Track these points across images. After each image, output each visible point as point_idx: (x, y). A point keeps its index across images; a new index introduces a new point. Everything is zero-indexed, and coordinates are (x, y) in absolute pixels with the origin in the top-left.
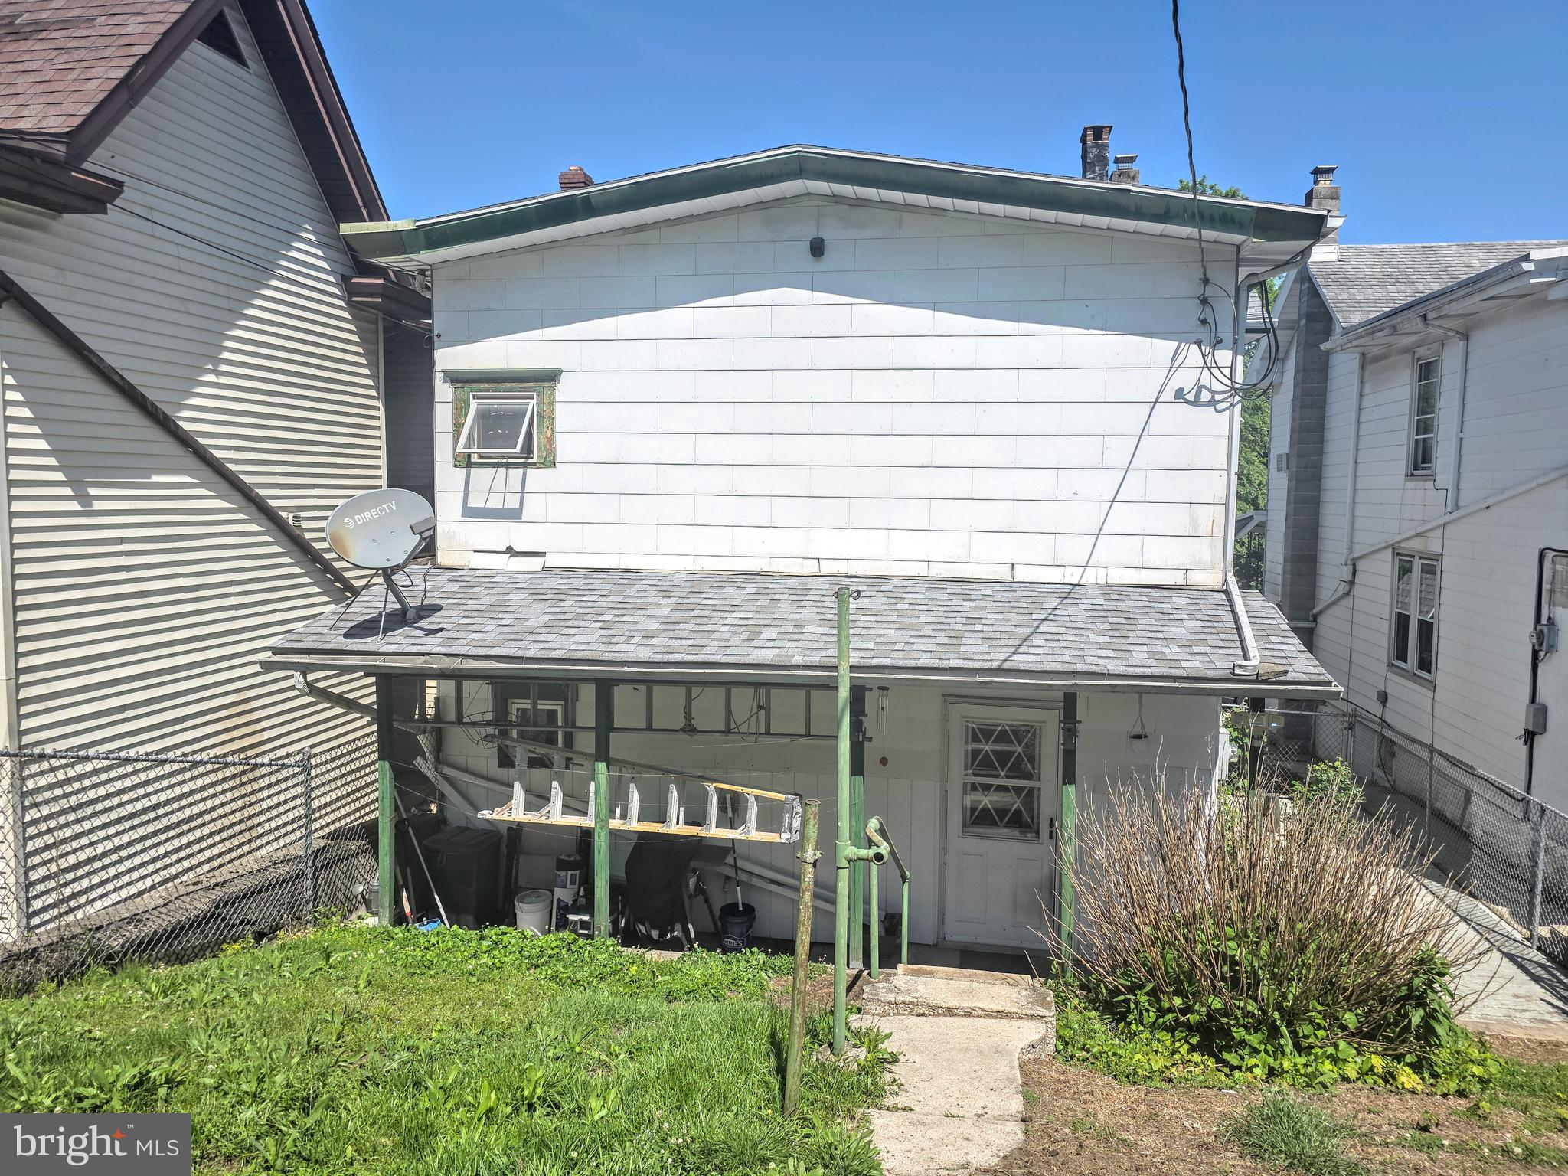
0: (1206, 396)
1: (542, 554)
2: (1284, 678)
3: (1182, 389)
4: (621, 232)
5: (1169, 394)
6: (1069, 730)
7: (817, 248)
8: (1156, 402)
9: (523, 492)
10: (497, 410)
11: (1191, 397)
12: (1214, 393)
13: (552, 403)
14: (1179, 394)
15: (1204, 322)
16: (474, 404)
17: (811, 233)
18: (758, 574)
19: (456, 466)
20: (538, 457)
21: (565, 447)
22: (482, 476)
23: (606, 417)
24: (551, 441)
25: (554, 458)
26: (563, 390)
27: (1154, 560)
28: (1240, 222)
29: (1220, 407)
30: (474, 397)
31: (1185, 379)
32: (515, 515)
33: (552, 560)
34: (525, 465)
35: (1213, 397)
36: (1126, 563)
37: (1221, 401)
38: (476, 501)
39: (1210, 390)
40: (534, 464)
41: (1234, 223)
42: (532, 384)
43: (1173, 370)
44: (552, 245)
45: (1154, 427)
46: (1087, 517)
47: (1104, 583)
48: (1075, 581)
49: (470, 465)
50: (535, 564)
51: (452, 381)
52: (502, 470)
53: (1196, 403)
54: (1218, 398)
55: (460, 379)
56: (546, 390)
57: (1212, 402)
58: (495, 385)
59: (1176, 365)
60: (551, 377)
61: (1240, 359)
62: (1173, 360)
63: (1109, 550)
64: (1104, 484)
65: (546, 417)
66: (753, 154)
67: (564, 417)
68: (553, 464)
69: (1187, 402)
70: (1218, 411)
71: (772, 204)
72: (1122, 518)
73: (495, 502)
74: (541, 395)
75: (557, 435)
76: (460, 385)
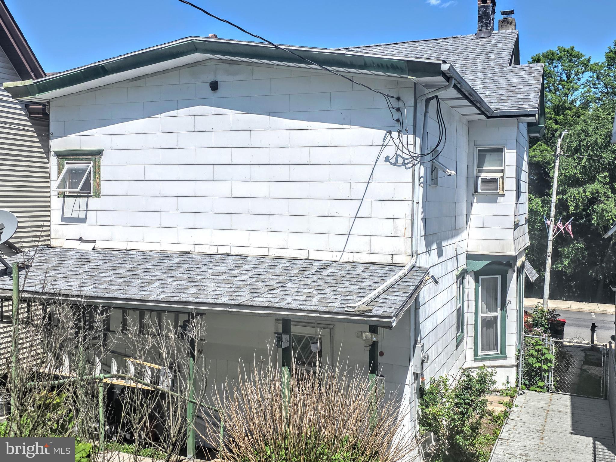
0: (400, 161)
1: (94, 241)
2: (370, 314)
3: (388, 157)
4: (128, 81)
5: (382, 160)
6: (279, 338)
7: (214, 86)
8: (375, 164)
9: (87, 210)
10: (75, 170)
11: (393, 161)
12: (404, 159)
13: (99, 166)
14: (387, 159)
15: (398, 120)
16: (66, 167)
17: (211, 79)
18: (187, 253)
19: (59, 197)
20: (93, 192)
21: (105, 188)
22: (70, 201)
23: (122, 172)
24: (99, 185)
25: (100, 193)
26: (104, 159)
27: (376, 249)
28: (401, 68)
29: (407, 166)
30: (67, 163)
31: (390, 151)
32: (83, 221)
33: (99, 245)
34: (88, 197)
35: (404, 161)
36: (362, 250)
37: (408, 163)
38: (67, 214)
39: (402, 157)
40: (91, 196)
41: (398, 69)
42: (91, 157)
43: (384, 147)
44: (99, 88)
45: (375, 177)
46: (343, 226)
47: (352, 261)
48: (338, 260)
49: (65, 197)
50: (90, 246)
51: (58, 155)
52: (78, 199)
53: (395, 164)
54: (406, 161)
55: (60, 155)
56: (97, 159)
57: (404, 164)
58: (75, 157)
59: (385, 144)
60: (98, 153)
61: (418, 139)
62: (384, 141)
63: (354, 243)
64: (350, 208)
65: (96, 172)
66: (172, 42)
67: (105, 172)
68: (99, 196)
69: (391, 164)
70: (407, 168)
71: (194, 65)
72: (360, 226)
73: (75, 215)
74: (95, 162)
75: (102, 182)
76: (61, 157)
